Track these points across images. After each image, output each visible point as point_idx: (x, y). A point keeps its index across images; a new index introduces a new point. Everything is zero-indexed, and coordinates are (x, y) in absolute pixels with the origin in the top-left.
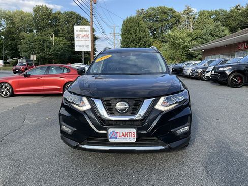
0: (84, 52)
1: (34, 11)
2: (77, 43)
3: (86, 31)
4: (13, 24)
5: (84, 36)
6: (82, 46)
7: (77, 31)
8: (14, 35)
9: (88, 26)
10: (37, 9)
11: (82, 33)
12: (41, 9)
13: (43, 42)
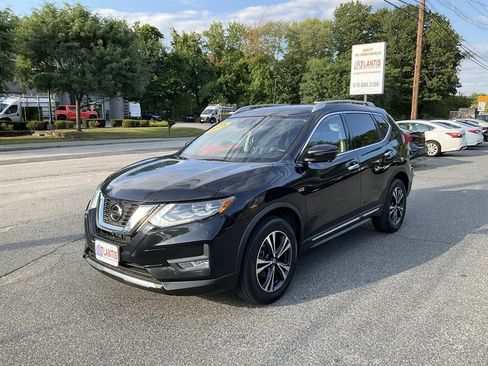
0: (368, 96)
1: (336, 16)
2: (354, 79)
3: (375, 53)
4: (299, 44)
5: (370, 64)
6: (364, 85)
7: (357, 55)
8: (298, 66)
9: (379, 44)
10: (341, 13)
11: (366, 59)
12: (348, 9)
13: (341, 75)
